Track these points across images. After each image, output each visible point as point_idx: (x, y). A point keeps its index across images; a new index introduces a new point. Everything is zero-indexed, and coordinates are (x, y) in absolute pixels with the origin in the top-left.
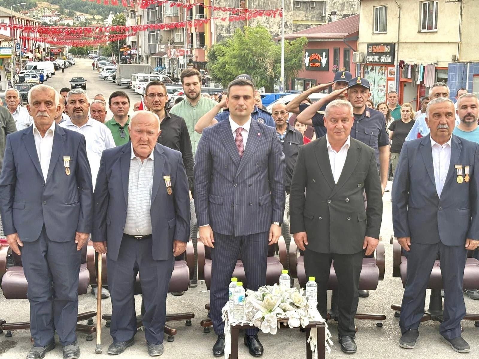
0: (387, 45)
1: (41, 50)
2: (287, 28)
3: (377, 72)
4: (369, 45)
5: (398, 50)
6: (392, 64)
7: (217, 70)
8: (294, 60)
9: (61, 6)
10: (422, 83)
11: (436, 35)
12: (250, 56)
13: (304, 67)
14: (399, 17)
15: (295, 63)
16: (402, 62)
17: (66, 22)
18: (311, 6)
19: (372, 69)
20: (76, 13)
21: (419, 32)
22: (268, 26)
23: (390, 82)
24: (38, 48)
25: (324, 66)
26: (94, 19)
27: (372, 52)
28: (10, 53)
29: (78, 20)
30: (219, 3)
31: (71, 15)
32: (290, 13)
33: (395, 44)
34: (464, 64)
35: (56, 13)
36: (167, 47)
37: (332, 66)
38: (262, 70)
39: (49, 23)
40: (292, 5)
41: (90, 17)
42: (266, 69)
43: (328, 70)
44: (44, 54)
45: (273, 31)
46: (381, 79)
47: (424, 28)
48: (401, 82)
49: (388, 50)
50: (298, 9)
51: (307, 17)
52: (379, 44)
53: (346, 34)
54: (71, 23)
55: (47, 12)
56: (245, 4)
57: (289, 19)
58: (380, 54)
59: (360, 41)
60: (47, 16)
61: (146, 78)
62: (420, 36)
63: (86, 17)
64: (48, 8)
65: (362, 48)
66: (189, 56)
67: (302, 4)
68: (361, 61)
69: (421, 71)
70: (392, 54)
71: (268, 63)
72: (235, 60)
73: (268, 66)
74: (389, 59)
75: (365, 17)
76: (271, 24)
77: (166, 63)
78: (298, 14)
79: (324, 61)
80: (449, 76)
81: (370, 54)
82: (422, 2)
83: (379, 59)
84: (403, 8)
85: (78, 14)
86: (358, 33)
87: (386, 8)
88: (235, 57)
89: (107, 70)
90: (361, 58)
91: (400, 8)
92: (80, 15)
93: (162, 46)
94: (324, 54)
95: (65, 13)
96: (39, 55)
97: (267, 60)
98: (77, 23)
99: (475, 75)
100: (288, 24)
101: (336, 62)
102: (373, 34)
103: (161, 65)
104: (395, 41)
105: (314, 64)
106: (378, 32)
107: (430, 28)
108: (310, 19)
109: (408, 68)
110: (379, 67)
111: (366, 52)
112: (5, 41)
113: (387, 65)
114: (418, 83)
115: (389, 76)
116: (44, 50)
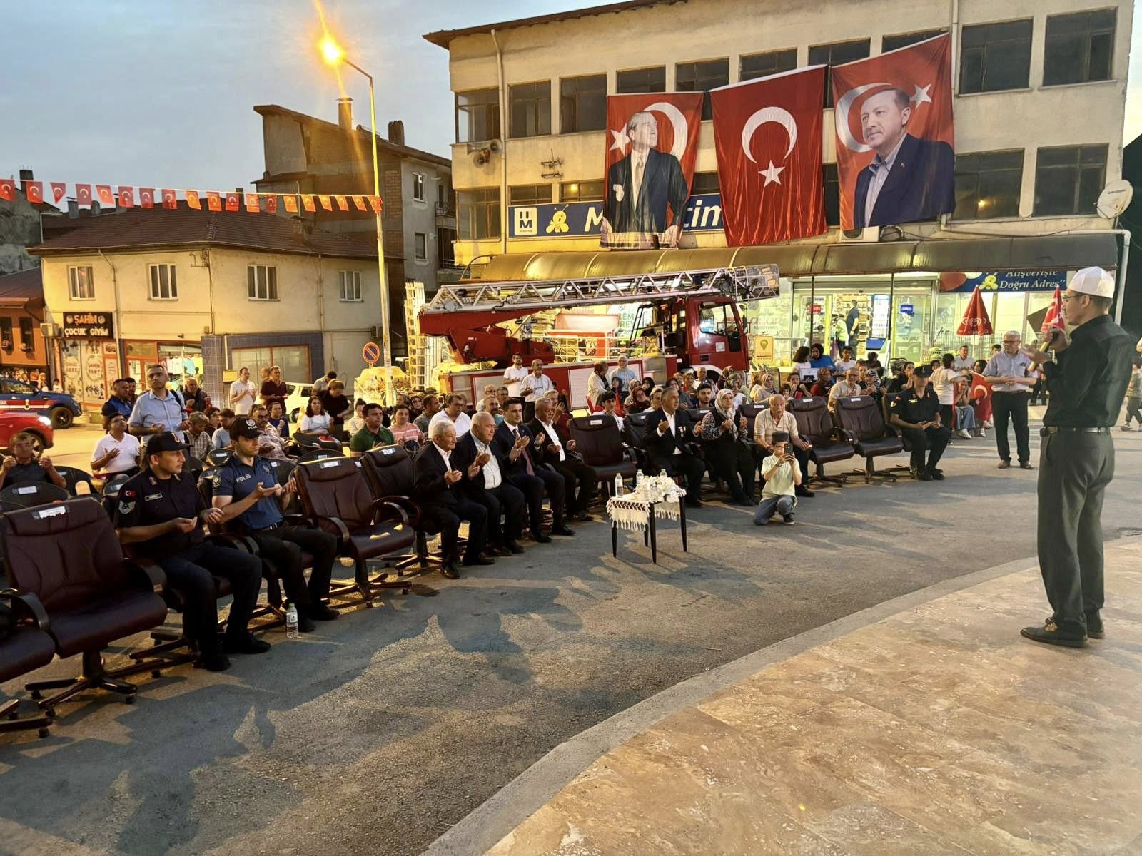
0: (99, 314)
3: (83, 348)
4: (66, 315)
5: (118, 322)
6: (110, 338)
11: (175, 303)
14: (115, 281)
19: (75, 345)
21: (149, 299)
23: (108, 361)
27: (73, 323)
33: (111, 313)
34: (221, 336)
46: (92, 357)
47: (155, 295)
49: (102, 320)
52: (84, 314)
53: (26, 300)
58: (89, 326)
59: (51, 308)
62: (150, 303)
65: (55, 318)
68: (57, 334)
70: (109, 325)
74: (105, 333)
75: (54, 278)
81: (69, 325)
82: (147, 264)
83: (87, 331)
84: (119, 270)
86: (42, 298)
87: (89, 268)
90: (55, 331)
91: (114, 269)
99: (233, 349)
101: (8, 337)
102: (70, 300)
104: (112, 309)
107: (165, 295)
110: (87, 342)
111: (62, 324)
113: (100, 339)
115: (107, 353)
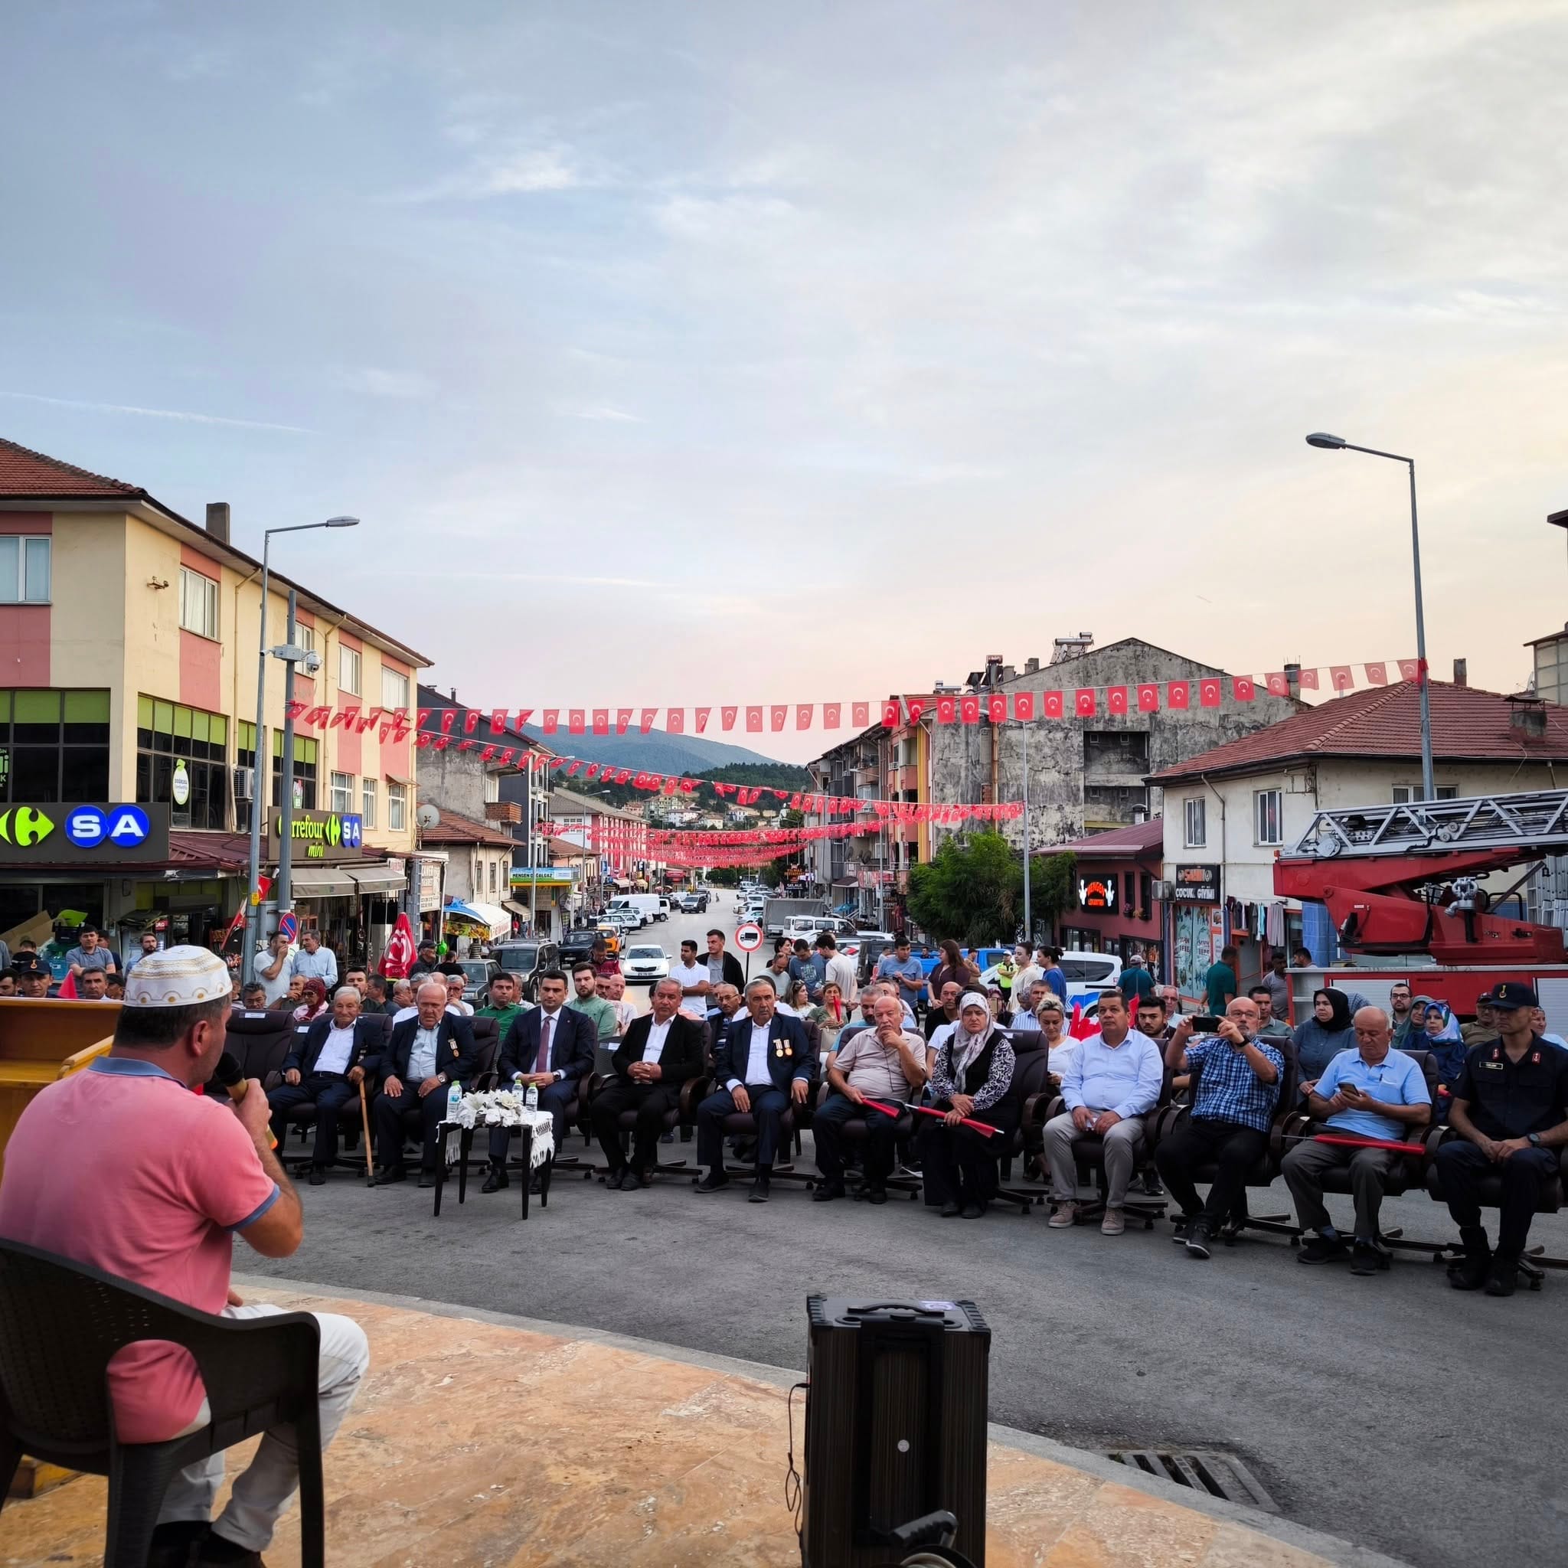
0: (1206, 867)
1: (649, 872)
2: (1075, 834)
3: (1195, 918)
4: (1180, 868)
5: (1225, 878)
6: (1216, 901)
7: (916, 909)
8: (1051, 892)
9: (702, 794)
10: (1264, 937)
12: (971, 884)
13: (1078, 908)
14: (1224, 819)
15: (1052, 898)
16: (1231, 899)
17: (709, 823)
18: (1121, 796)
19: (1188, 913)
20: (730, 805)
21: (1256, 845)
22: (1036, 830)
23: (1215, 936)
24: (643, 869)
25: (1109, 904)
26: (762, 817)
27: (1183, 881)
28: (570, 878)
29: (731, 819)
30: (942, 790)
31: (720, 809)
32: (1079, 808)
33: (1219, 866)
35: (693, 805)
36: (859, 868)
37: (1123, 906)
38: (994, 909)
39: (678, 824)
40: (1082, 794)
41: (754, 813)
42: (1001, 907)
43: (1117, 913)
44: (653, 881)
45: (1045, 840)
46: (1203, 930)
47: (1264, 838)
48: (1234, 936)
49: (1209, 876)
50: (1096, 802)
51: (1114, 815)
52: (1194, 866)
53: (1140, 847)
54: (719, 824)
55: (676, 805)
56: (991, 791)
57: (1078, 818)
58: (1196, 885)
59: (1167, 859)
60: (675, 812)
61: (809, 923)
62: (1257, 851)
63: (747, 814)
64: (679, 797)
65: (1170, 874)
66: (890, 885)
67: (1102, 793)
68: (1167, 896)
69: (1261, 915)
70: (1215, 883)
71: (1003, 898)
72: (944, 891)
73: (1003, 902)
74: (1208, 894)
75: (1172, 817)
76: (1042, 827)
77: (860, 898)
78: (1095, 809)
79: (1110, 895)
80: (1304, 926)
81: (1181, 884)
82: (1257, 792)
83: (1195, 893)
84: (1228, 803)
85: (732, 807)
86: (1161, 844)
87: (1203, 802)
88: (943, 885)
89: (754, 909)
90: (1166, 891)
91: (1223, 802)
92: (736, 810)
93: (851, 866)
94: (1110, 883)
95: (710, 806)
96: (643, 883)
97: (1003, 893)
98: (730, 825)
100: (1076, 827)
101: (1130, 899)
102: (1185, 848)
103: (851, 901)
104: (1218, 861)
105: (1093, 902)
106: (1192, 845)
107: (1273, 838)
108: (1118, 818)
109: (1240, 911)
110: (1198, 909)
111: (1174, 881)
112: (578, 856)
113: (1208, 904)
114: (1258, 938)
115: (1214, 924)
116: (655, 873)
